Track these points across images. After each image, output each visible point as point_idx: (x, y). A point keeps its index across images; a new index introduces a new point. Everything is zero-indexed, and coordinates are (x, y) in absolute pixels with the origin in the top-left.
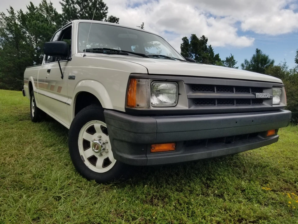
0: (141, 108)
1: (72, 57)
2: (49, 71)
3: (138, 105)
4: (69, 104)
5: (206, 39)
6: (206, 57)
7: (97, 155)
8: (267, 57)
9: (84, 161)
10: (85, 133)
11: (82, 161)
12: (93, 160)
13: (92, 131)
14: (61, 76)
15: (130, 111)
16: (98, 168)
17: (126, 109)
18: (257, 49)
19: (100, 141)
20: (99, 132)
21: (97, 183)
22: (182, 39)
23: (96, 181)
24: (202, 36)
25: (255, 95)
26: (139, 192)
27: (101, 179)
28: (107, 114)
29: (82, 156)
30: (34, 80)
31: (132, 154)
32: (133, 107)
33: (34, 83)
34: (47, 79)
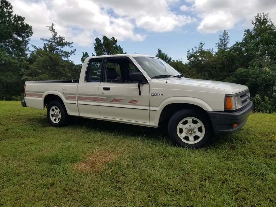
1: (149, 82)
3: (233, 108)
5: (115, 40)
7: (188, 136)
9: (181, 140)
10: (182, 125)
12: (187, 138)
13: (185, 123)
16: (192, 142)
17: (224, 110)
18: (159, 50)
20: (190, 123)
22: (95, 40)
24: (112, 38)
29: (180, 137)
33: (65, 96)
34: (104, 94)
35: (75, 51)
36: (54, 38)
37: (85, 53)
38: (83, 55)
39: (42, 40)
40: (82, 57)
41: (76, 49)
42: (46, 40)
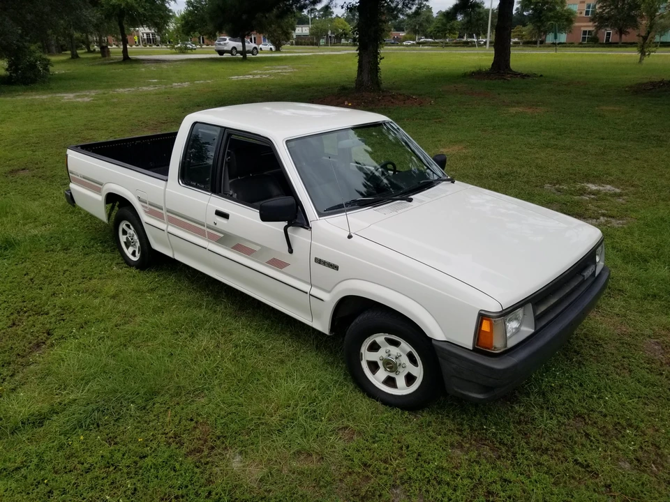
0: (499, 350)
1: (313, 226)
2: (223, 215)
3: (496, 348)
14: (287, 247)
17: (474, 347)
30: (141, 201)
32: (489, 349)
33: (143, 206)
34: (216, 226)
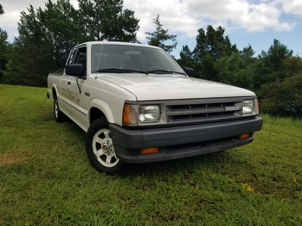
0: (132, 125)
1: (87, 77)
2: (69, 83)
3: (130, 123)
4: (85, 114)
5: (223, 29)
6: (223, 48)
7: (106, 154)
8: (285, 47)
9: (97, 158)
10: (98, 138)
11: (96, 159)
12: (104, 157)
13: (102, 136)
14: (79, 91)
15: (126, 126)
16: (107, 164)
17: (122, 124)
18: (275, 40)
19: (108, 144)
20: (107, 138)
21: (107, 174)
22: (198, 31)
23: (106, 173)
24: (218, 27)
25: (225, 109)
26: (134, 181)
27: (109, 172)
28: (111, 127)
29: (96, 154)
30: (57, 87)
31: (127, 156)
32: (127, 124)
33: (57, 89)
34: (68, 90)
35: (177, 44)
36: (158, 32)
37: (184, 47)
38: (183, 49)
39: (146, 34)
40: (182, 51)
41: (177, 43)
42: (150, 34)
